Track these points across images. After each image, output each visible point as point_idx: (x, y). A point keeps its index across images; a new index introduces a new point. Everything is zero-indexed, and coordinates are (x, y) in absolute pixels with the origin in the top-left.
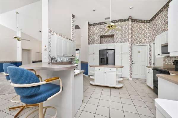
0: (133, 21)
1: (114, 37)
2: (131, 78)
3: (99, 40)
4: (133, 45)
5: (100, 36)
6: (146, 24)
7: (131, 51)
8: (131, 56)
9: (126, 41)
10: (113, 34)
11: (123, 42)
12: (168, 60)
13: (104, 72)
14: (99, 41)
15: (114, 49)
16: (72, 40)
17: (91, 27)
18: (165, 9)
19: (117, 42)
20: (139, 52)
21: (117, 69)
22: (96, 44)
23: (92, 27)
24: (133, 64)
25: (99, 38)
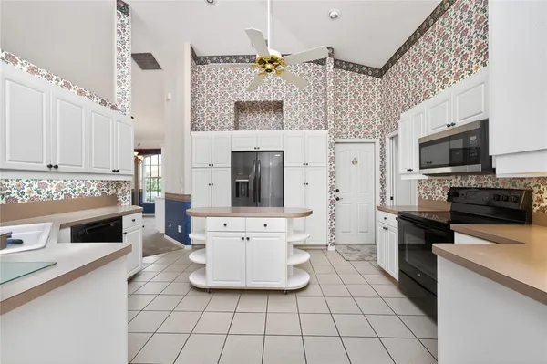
0: (339, 64)
1: (282, 112)
2: (332, 244)
3: (232, 116)
4: (338, 140)
5: (237, 104)
6: (371, 78)
7: (332, 160)
8: (332, 174)
9: (319, 127)
10: (280, 100)
11: (310, 128)
12: (431, 186)
13: (243, 235)
14: (231, 122)
15: (283, 151)
16: (119, 107)
17: (201, 66)
18: (421, 35)
19: (293, 127)
20: (355, 162)
21: (290, 223)
22: (222, 129)
23: (205, 69)
24: (338, 199)
25: (231, 109)
